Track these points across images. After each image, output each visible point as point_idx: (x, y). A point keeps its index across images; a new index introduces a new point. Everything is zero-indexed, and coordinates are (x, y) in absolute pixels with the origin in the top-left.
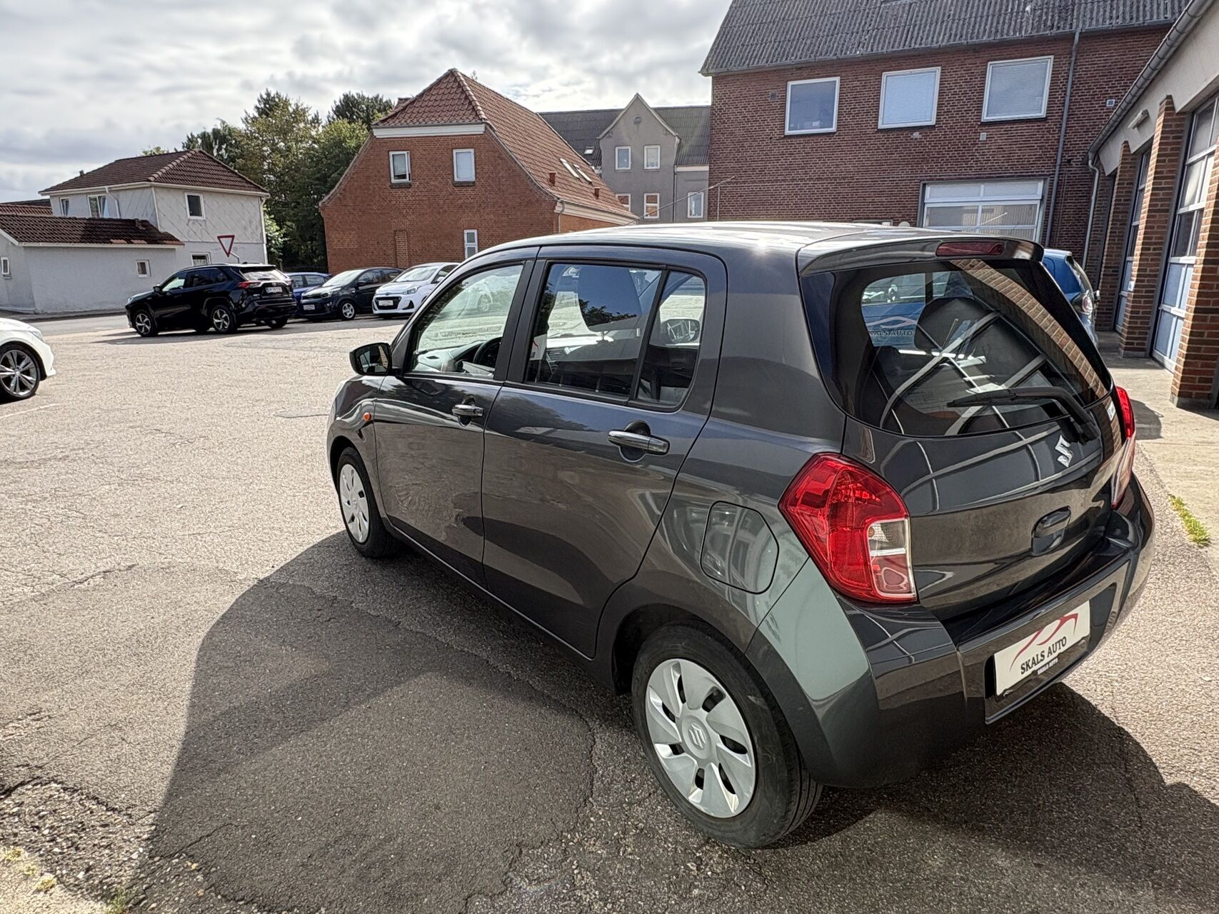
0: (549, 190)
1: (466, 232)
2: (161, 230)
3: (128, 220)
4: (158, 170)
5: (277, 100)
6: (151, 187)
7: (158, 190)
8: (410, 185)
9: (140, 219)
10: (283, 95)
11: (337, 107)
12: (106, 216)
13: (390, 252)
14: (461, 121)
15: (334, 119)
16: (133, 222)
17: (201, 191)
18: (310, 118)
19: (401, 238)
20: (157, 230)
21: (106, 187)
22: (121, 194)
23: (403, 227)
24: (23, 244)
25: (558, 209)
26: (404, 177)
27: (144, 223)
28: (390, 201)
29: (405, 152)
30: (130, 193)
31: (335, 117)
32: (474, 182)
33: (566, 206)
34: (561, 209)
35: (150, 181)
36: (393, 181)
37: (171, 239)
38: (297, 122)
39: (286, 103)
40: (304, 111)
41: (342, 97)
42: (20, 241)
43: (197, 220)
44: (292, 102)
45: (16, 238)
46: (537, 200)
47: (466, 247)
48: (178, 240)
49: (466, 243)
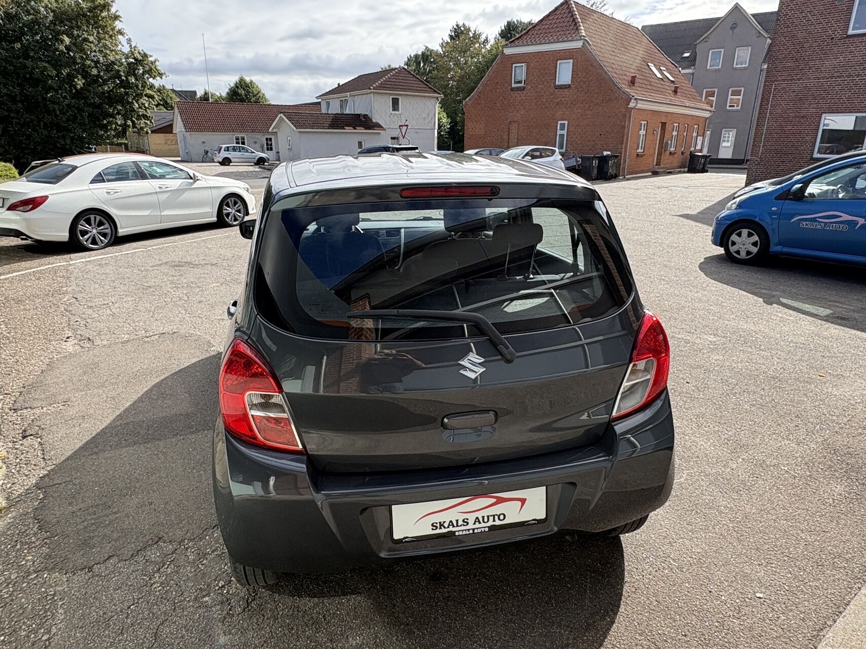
0: (628, 90)
1: (559, 122)
2: (374, 121)
3: (357, 114)
4: (376, 82)
5: (462, 29)
6: (371, 93)
7: (375, 95)
8: (524, 88)
9: (363, 113)
10: (467, 24)
11: (502, 31)
12: (347, 112)
13: (505, 137)
14: (565, 39)
15: (498, 40)
16: (359, 115)
17: (401, 95)
18: (483, 40)
19: (514, 127)
20: (371, 120)
21: (348, 94)
22: (356, 97)
23: (516, 119)
24: (298, 130)
25: (632, 105)
26: (520, 82)
27: (365, 116)
28: (509, 100)
29: (524, 64)
30: (360, 97)
31: (500, 38)
32: (570, 85)
33: (639, 102)
34: (634, 105)
35: (370, 89)
36: (513, 85)
37: (378, 126)
38: (474, 43)
39: (469, 30)
40: (480, 35)
41: (506, 23)
42: (297, 128)
43: (395, 114)
44: (472, 30)
45: (295, 126)
46: (616, 98)
47: (558, 134)
48: (382, 127)
49: (558, 131)
